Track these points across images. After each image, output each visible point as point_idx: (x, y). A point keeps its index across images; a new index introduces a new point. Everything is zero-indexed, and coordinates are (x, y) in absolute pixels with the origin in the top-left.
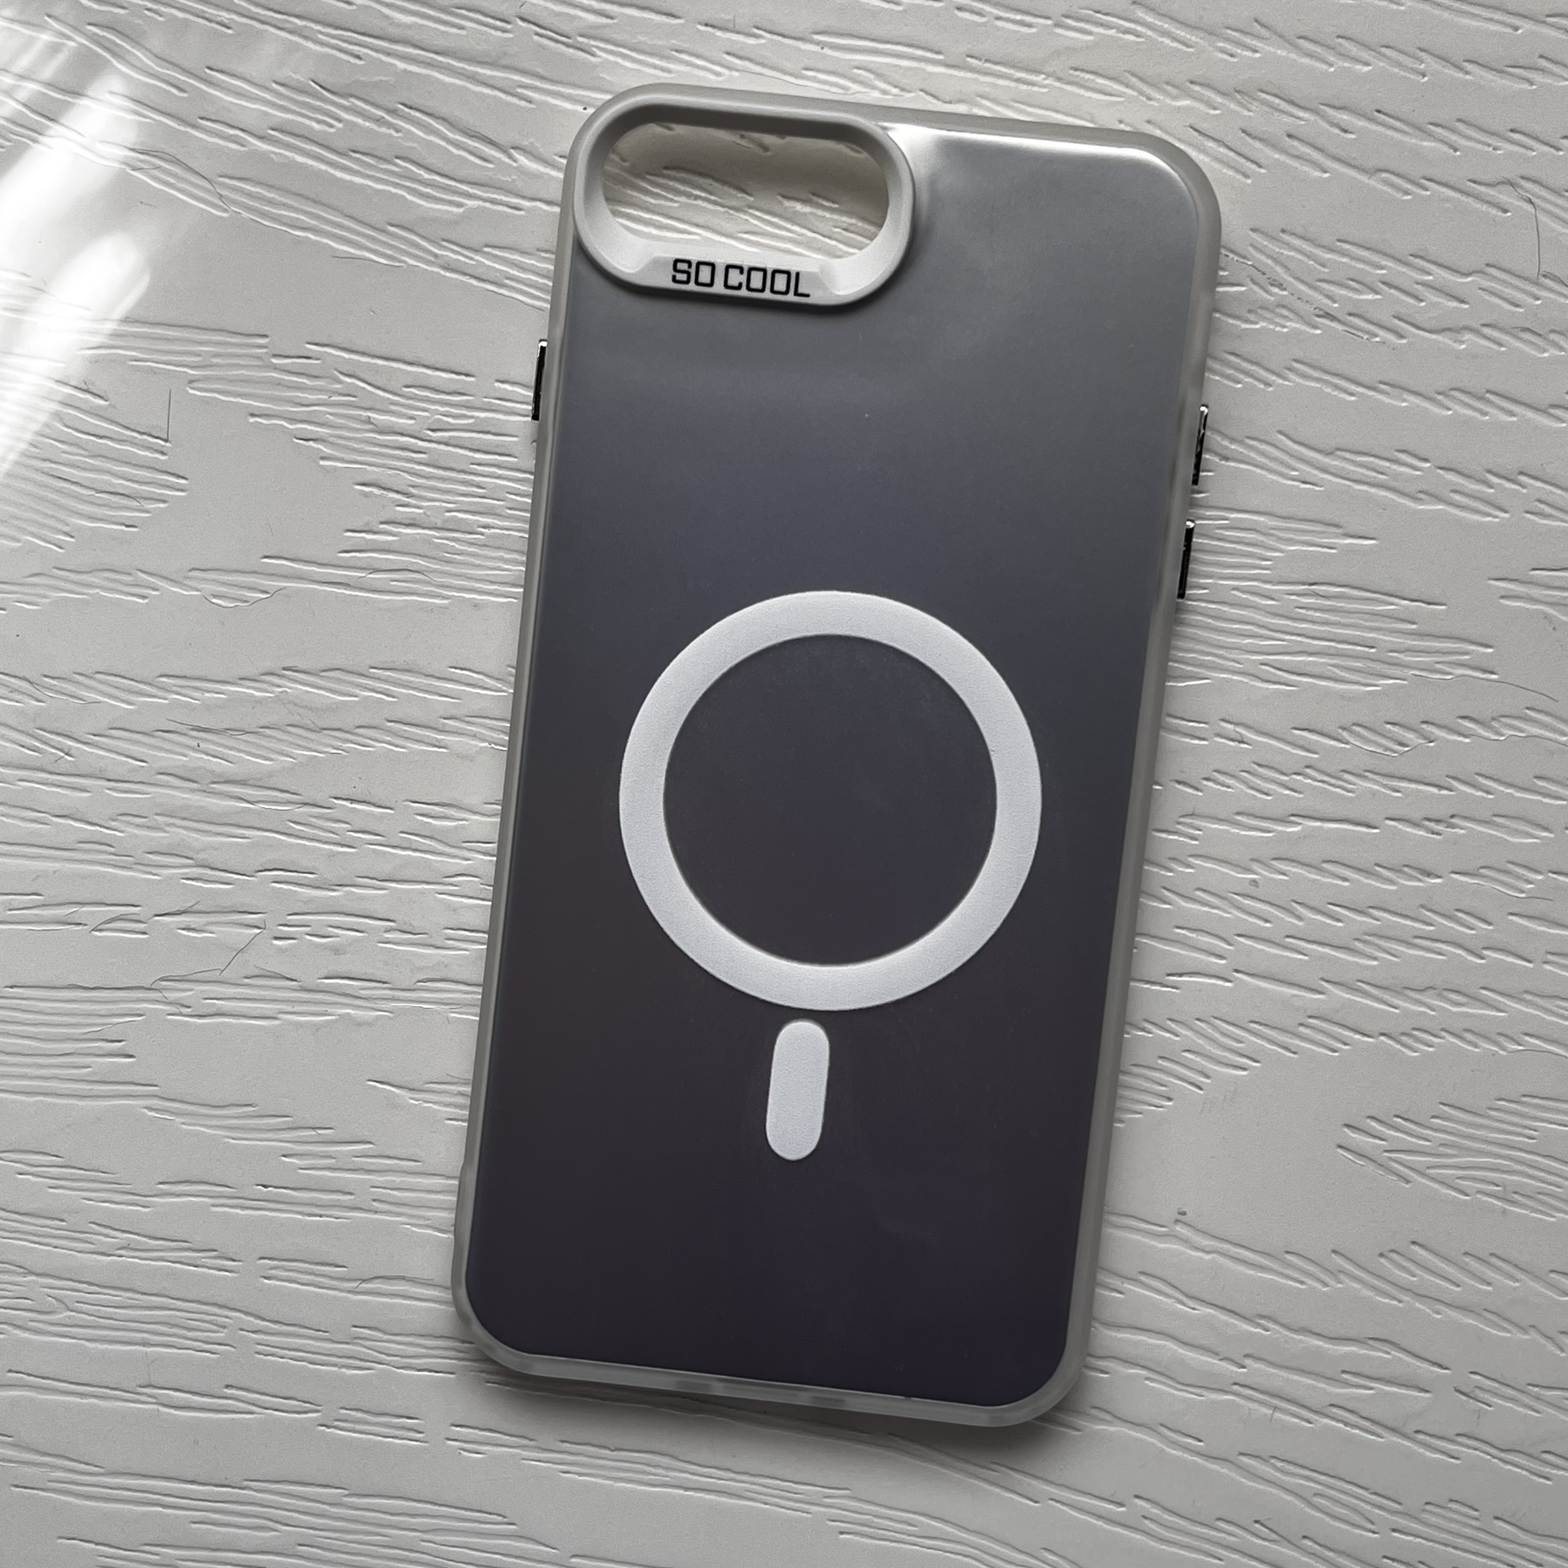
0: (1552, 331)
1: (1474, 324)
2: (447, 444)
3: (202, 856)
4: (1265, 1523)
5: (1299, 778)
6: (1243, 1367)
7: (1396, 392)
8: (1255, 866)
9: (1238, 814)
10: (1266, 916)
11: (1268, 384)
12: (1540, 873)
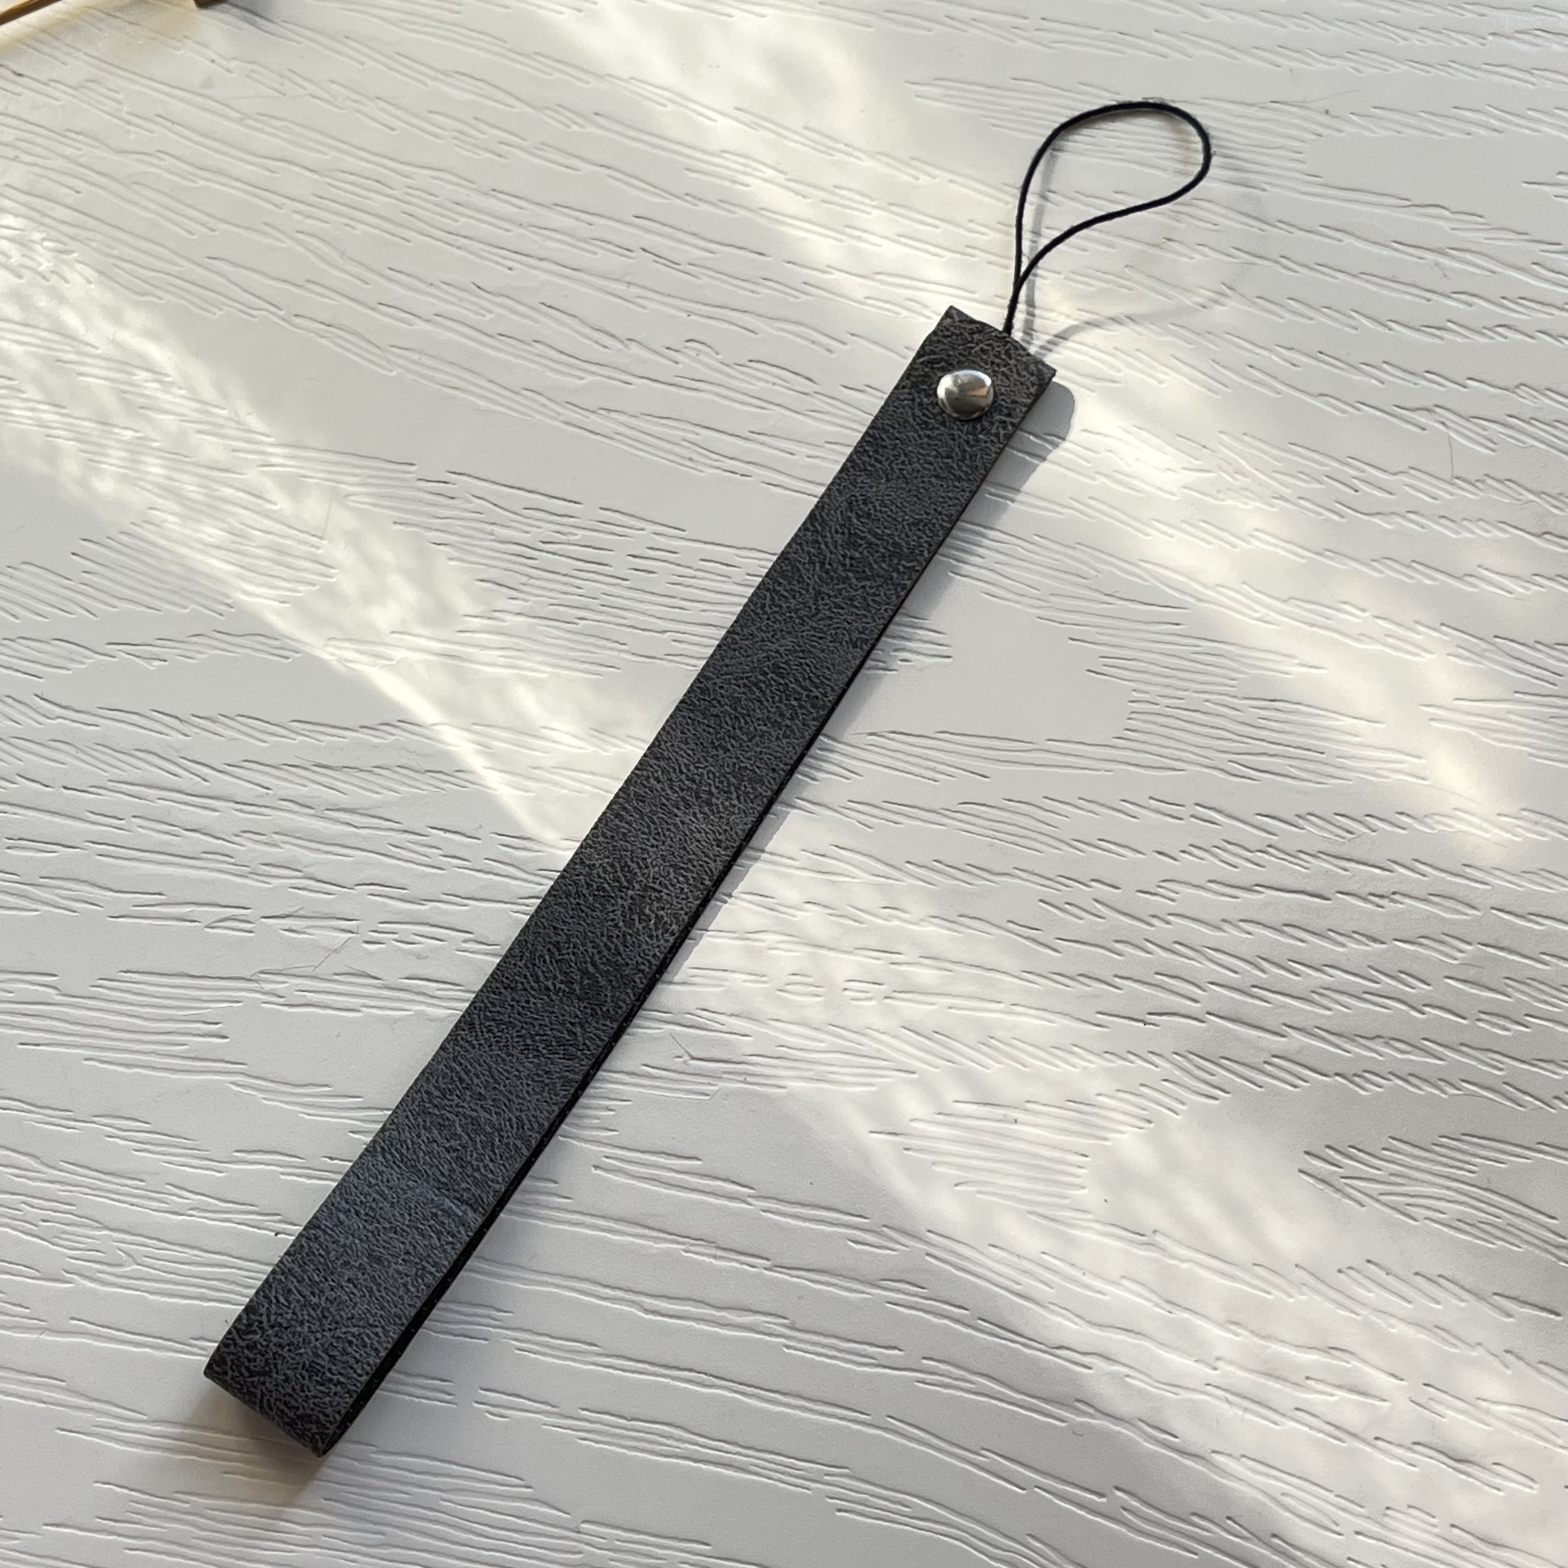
0: (1464, 519)
1: (1402, 511)
2: (554, 553)
3: (310, 870)
4: (1237, 1519)
5: (1264, 855)
6: (1215, 1369)
7: (1339, 558)
8: (1225, 926)
9: (1210, 881)
10: (1236, 969)
11: (1234, 546)
12: (1469, 944)
